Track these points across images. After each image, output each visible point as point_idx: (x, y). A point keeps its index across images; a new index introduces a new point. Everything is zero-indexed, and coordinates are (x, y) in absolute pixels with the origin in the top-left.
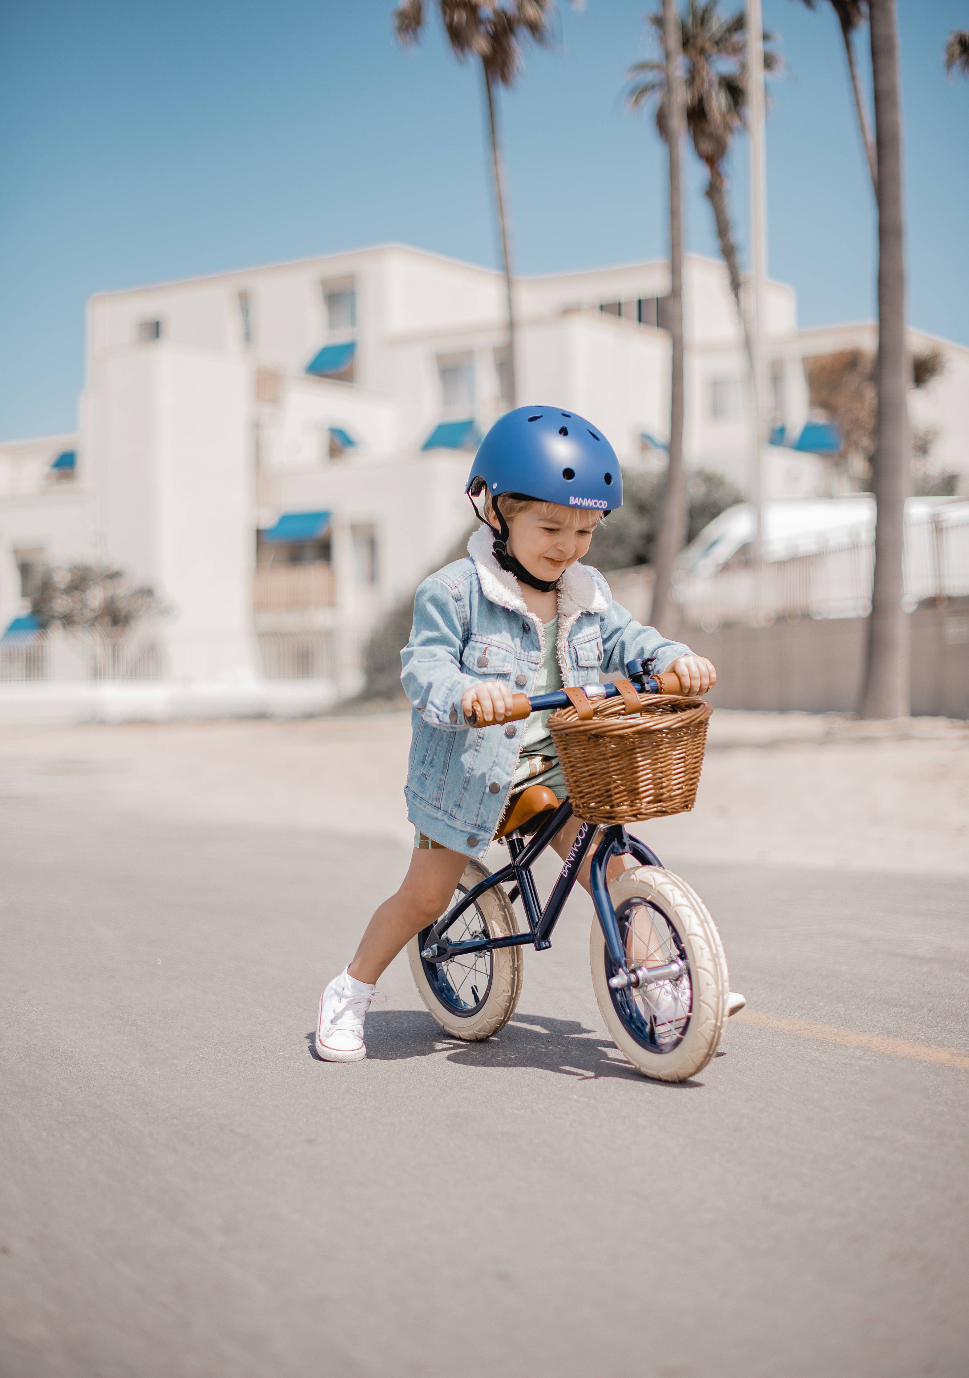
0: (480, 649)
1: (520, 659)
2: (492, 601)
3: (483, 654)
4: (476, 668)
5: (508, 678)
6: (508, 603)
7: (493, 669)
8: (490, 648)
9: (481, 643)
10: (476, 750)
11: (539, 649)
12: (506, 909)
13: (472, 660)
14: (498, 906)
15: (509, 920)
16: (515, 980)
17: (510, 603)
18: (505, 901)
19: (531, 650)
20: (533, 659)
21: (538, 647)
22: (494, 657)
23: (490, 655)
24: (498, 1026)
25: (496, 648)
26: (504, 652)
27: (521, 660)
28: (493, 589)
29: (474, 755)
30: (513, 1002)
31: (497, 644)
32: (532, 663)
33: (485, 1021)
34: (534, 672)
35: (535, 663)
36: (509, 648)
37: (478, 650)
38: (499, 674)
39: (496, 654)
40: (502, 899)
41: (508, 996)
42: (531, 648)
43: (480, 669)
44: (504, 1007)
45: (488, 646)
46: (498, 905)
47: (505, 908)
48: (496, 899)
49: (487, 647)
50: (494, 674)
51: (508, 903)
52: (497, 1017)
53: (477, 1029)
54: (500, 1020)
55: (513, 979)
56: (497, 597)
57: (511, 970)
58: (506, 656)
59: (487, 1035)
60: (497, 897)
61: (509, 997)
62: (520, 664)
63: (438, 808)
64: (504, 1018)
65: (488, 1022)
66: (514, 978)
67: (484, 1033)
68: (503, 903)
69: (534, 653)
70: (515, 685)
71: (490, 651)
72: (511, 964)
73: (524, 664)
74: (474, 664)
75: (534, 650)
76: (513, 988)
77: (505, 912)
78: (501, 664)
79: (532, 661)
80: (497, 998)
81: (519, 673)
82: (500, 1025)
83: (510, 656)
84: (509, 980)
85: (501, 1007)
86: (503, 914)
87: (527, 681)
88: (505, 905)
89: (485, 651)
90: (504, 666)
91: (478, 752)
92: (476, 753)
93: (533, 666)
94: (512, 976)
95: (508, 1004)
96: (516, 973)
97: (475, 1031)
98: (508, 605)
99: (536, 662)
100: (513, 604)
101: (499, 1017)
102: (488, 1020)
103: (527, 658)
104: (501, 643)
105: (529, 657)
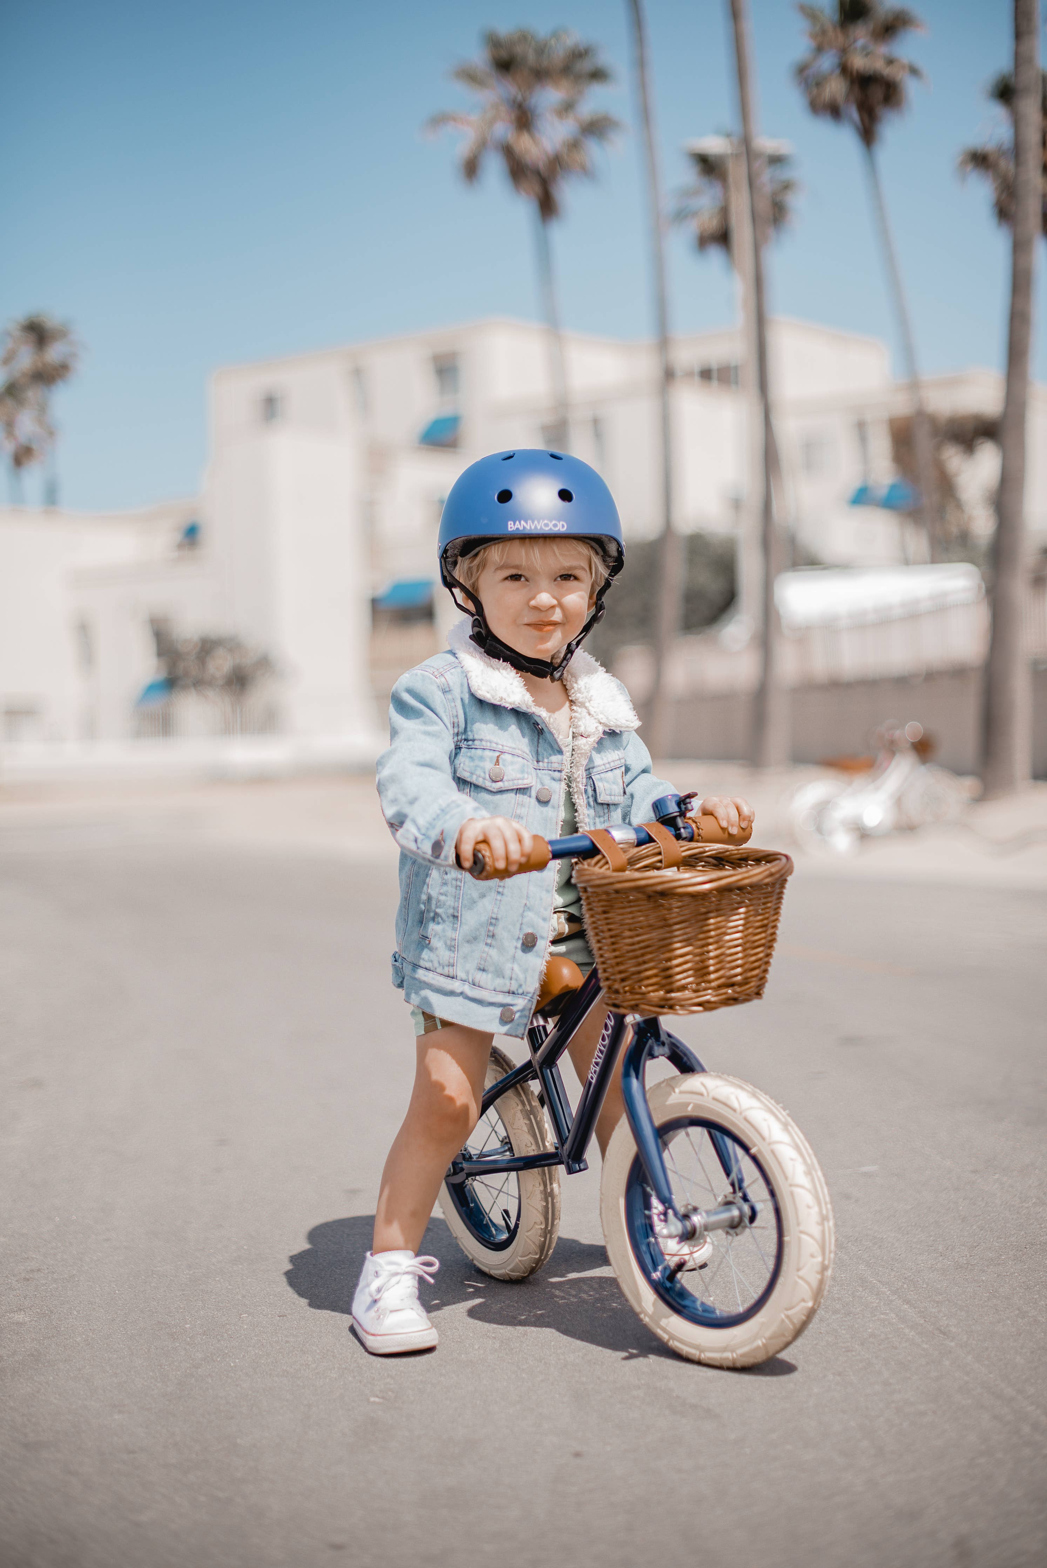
0: (491, 758)
1: (538, 768)
2: (482, 698)
3: (495, 765)
4: (488, 784)
5: (528, 794)
6: (505, 699)
7: (511, 783)
8: (502, 756)
9: (491, 750)
10: (499, 892)
11: (560, 752)
12: (532, 1116)
13: (482, 775)
14: (522, 1112)
15: (536, 1132)
16: (548, 1208)
17: (507, 700)
18: (532, 1105)
19: (551, 755)
20: (556, 766)
21: (558, 749)
22: (510, 768)
23: (504, 765)
24: (534, 1265)
25: (510, 756)
26: (520, 759)
27: (540, 769)
28: (483, 683)
29: (496, 899)
30: (548, 1236)
31: (510, 751)
32: (555, 771)
33: (517, 1260)
34: (559, 782)
35: (559, 771)
36: (525, 754)
37: (488, 760)
38: (517, 789)
39: (512, 763)
40: (527, 1103)
41: (541, 1229)
42: (550, 751)
43: (494, 785)
44: (537, 1243)
45: (500, 753)
46: (521, 1110)
47: (530, 1115)
48: (519, 1102)
49: (499, 756)
50: (512, 790)
51: (535, 1106)
52: (530, 1256)
53: (509, 1268)
54: (535, 1258)
55: (546, 1207)
56: (488, 692)
57: (543, 1196)
58: (524, 766)
59: (523, 1276)
60: (520, 1100)
61: (543, 1230)
62: (540, 775)
63: (453, 978)
64: (541, 1256)
65: (520, 1261)
66: (548, 1206)
67: (518, 1274)
68: (528, 1108)
69: (555, 758)
70: (536, 803)
71: (504, 760)
72: (542, 1188)
73: (545, 774)
74: (484, 779)
75: (555, 755)
76: (546, 1219)
77: (530, 1120)
78: (519, 776)
79: (553, 769)
80: (528, 1231)
81: (539, 786)
82: (537, 1264)
83: (528, 765)
84: (540, 1209)
85: (534, 1243)
86: (528, 1122)
87: (551, 796)
88: (530, 1110)
89: (498, 761)
90: (523, 779)
91: (502, 895)
92: (499, 897)
93: (557, 775)
94: (545, 1204)
95: (543, 1239)
96: (550, 1199)
97: (507, 1271)
98: (505, 702)
99: (560, 769)
100: (510, 700)
101: (533, 1255)
102: (520, 1259)
103: (548, 766)
104: (515, 749)
105: (550, 764)
